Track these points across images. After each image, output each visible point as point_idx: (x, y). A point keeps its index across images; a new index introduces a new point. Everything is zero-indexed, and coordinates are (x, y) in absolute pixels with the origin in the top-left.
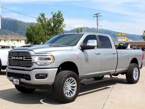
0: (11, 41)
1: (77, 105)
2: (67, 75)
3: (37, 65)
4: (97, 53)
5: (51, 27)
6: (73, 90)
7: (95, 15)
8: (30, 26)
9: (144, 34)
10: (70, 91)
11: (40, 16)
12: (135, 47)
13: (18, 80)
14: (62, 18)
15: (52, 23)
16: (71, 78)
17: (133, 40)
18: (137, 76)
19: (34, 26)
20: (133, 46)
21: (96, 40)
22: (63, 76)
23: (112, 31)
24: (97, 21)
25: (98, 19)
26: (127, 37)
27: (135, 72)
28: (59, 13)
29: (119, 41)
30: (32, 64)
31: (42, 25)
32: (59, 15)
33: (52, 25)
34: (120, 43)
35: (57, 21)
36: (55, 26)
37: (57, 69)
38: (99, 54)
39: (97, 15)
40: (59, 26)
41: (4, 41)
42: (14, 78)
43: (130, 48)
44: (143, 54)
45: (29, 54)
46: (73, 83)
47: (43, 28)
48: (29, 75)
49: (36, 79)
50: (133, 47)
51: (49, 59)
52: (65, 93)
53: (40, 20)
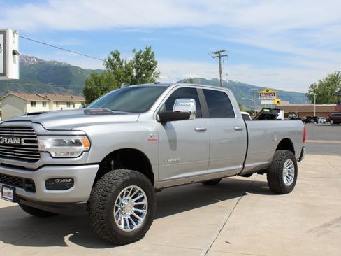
0: (55, 105)
1: (146, 249)
2: (121, 181)
3: (51, 158)
4: (198, 129)
5: (132, 77)
6: (140, 214)
7: (216, 53)
8: (92, 75)
9: (310, 91)
10: (132, 216)
11: (112, 57)
12: (294, 115)
13: (12, 191)
14: (153, 61)
15: (134, 70)
16: (132, 187)
17: (290, 103)
18: (290, 177)
19: (99, 76)
20: (290, 113)
21: (193, 100)
22: (113, 182)
23: (250, 86)
24: (220, 65)
25: (222, 61)
26: (278, 97)
27: (287, 168)
28: (148, 50)
29: (264, 105)
30: (39, 154)
31: (115, 73)
32: (148, 54)
33: (135, 74)
34: (264, 108)
35: (144, 65)
36: (139, 75)
37: (98, 166)
38: (205, 131)
39: (219, 54)
40: (147, 76)
41: (42, 105)
42: (3, 186)
43: (285, 116)
44: (305, 130)
45: (33, 131)
46: (139, 197)
47: (116, 79)
48: (32, 180)
49: (46, 191)
50: (291, 115)
51: (78, 143)
52: (117, 223)
53: (112, 64)
